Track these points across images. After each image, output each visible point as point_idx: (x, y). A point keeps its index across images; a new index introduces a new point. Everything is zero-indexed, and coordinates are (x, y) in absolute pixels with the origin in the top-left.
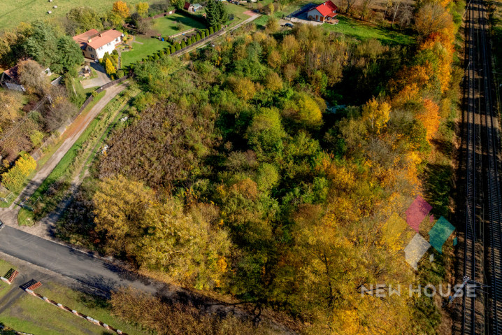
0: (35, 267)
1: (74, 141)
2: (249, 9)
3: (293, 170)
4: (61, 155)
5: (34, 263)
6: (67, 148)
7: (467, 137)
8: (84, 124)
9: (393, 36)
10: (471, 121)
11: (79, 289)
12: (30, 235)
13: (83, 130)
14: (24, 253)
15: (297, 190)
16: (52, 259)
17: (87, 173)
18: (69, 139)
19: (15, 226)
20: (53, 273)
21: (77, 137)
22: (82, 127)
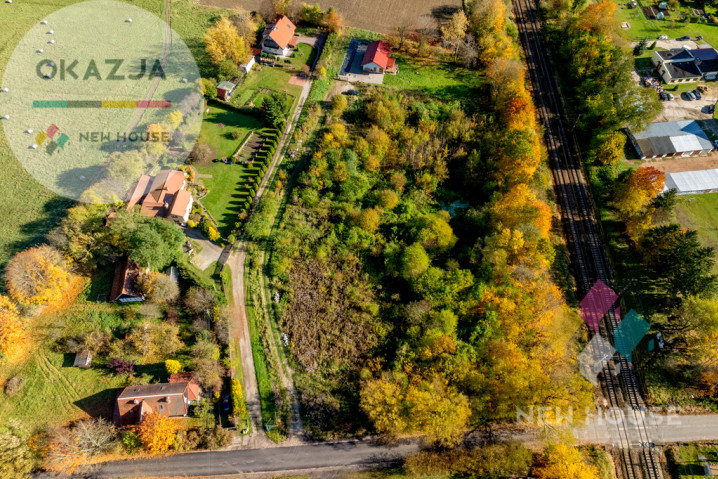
0: (320, 469)
1: (248, 342)
2: (291, 72)
3: (465, 307)
4: (250, 361)
5: (317, 467)
6: (248, 351)
7: (564, 202)
8: (241, 317)
9: (459, 77)
10: (562, 183)
11: (365, 471)
12: (293, 448)
13: (246, 324)
14: (303, 464)
15: (478, 328)
16: (327, 458)
17: (290, 371)
18: (242, 341)
19: (274, 445)
20: (338, 468)
21: (247, 334)
22: (242, 322)
